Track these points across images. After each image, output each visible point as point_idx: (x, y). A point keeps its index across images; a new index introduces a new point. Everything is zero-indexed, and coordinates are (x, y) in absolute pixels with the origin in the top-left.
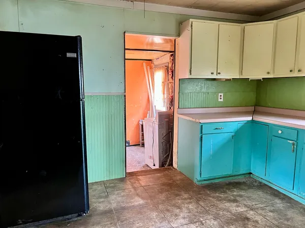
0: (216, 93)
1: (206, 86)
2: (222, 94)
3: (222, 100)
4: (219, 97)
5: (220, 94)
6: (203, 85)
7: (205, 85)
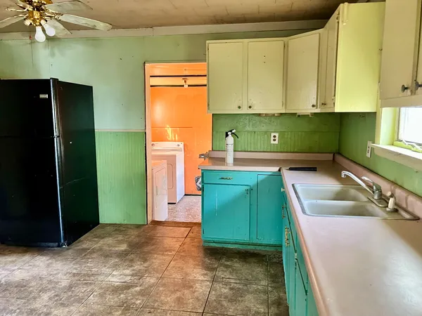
0: (267, 133)
1: (251, 124)
2: (277, 135)
3: (276, 142)
4: (272, 138)
5: (273, 134)
6: (247, 122)
7: (249, 121)
